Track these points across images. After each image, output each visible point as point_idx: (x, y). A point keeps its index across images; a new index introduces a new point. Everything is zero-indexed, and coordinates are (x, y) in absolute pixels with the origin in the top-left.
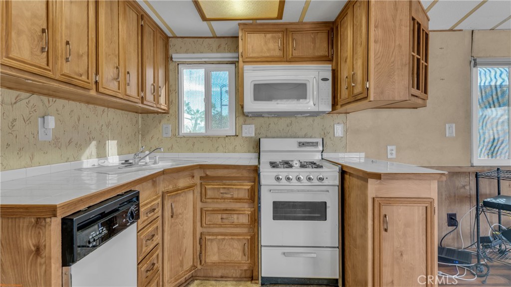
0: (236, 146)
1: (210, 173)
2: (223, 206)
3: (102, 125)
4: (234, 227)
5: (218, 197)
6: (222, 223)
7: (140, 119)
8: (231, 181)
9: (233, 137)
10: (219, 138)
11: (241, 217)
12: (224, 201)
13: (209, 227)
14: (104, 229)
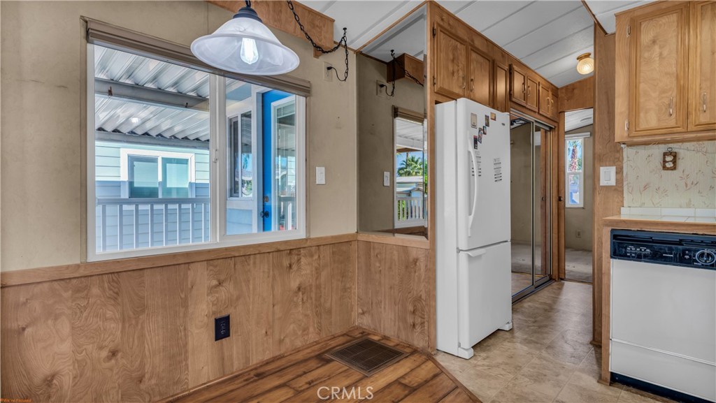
14: (648, 250)
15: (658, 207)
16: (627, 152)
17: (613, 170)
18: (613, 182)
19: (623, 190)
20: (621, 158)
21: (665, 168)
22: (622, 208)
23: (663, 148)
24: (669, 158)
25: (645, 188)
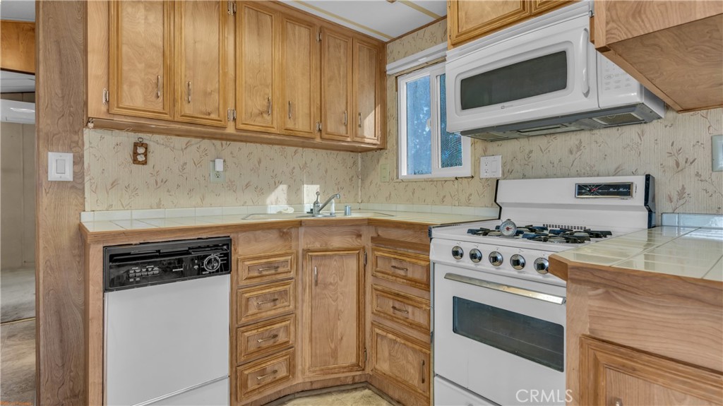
0: (471, 195)
1: (383, 233)
2: (396, 288)
3: (294, 168)
4: (407, 326)
5: (388, 272)
6: (394, 315)
7: (360, 159)
8: (406, 250)
9: (466, 180)
10: (446, 181)
11: (417, 311)
12: (395, 280)
13: (380, 316)
14: (156, 268)
15: (128, 209)
16: (90, 135)
17: (69, 157)
18: (68, 176)
19: (84, 188)
20: (80, 142)
21: (135, 161)
22: (82, 213)
23: (133, 137)
24: (141, 150)
25: (113, 185)
